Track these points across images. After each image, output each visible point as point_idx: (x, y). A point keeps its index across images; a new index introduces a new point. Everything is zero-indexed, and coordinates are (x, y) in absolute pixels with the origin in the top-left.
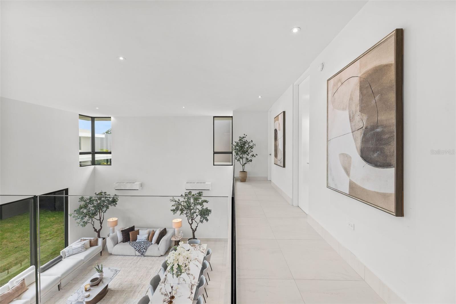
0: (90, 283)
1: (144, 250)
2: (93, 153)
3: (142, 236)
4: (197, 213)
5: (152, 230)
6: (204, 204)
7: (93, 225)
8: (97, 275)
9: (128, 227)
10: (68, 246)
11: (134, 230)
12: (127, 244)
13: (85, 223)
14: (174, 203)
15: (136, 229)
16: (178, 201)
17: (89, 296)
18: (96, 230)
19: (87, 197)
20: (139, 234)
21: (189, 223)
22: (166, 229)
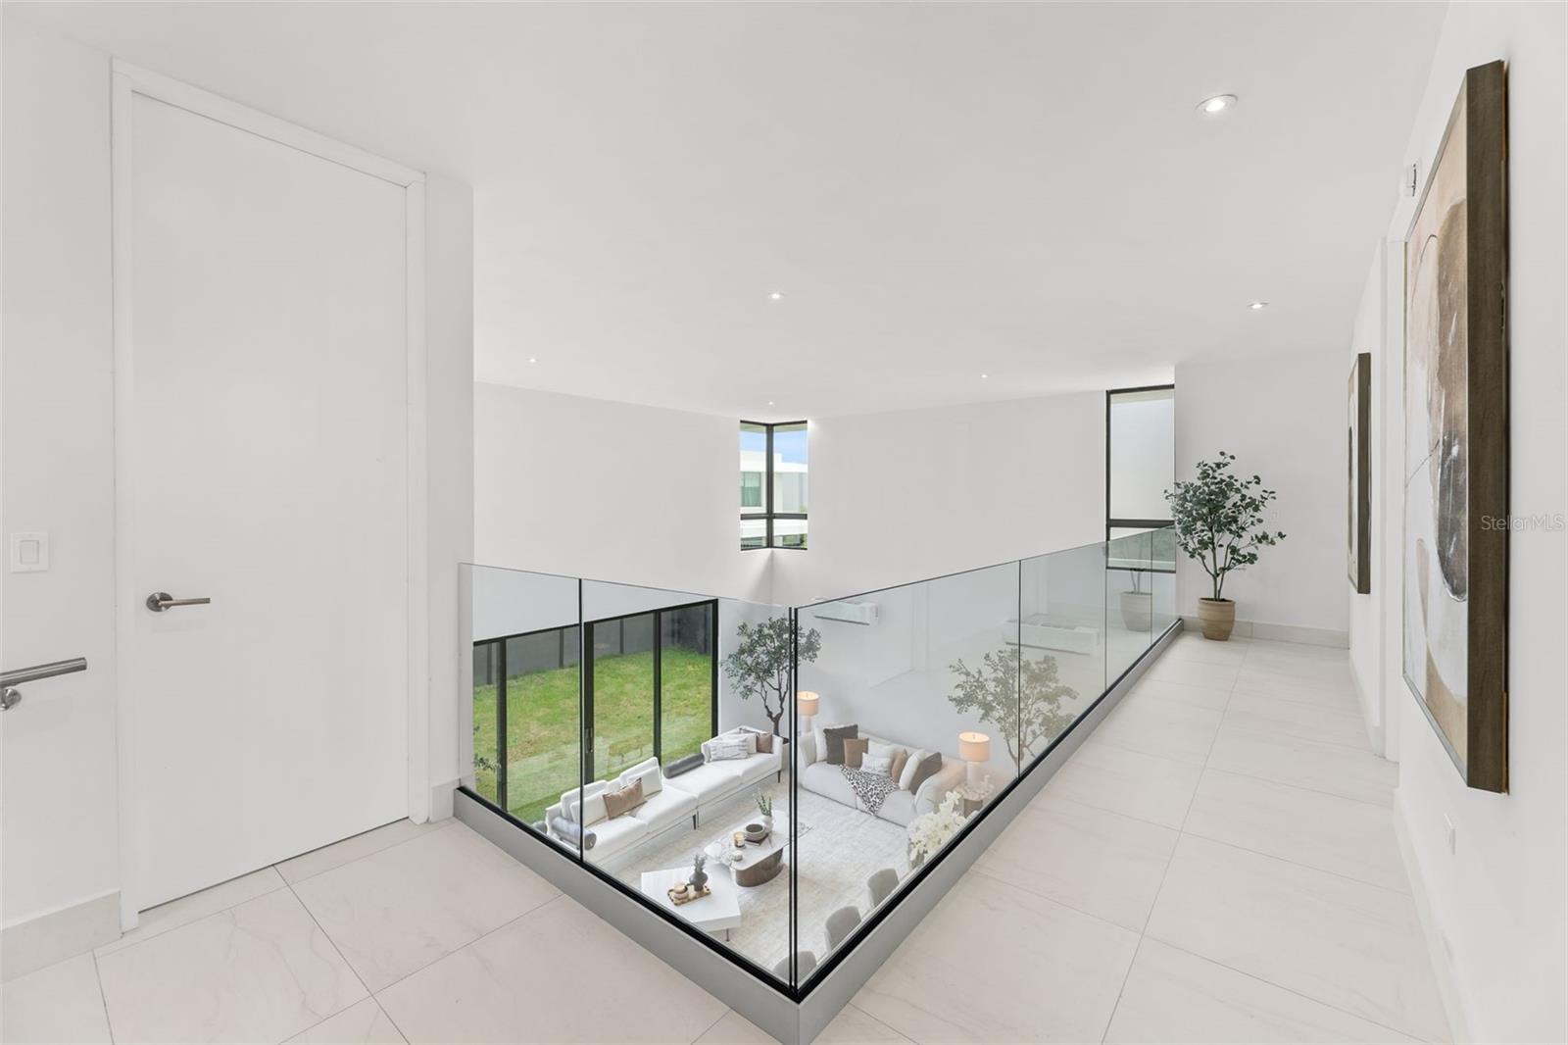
0: (746, 832)
1: (878, 800)
2: (770, 516)
3: (875, 760)
4: (1035, 727)
5: (901, 748)
6: (1063, 700)
7: (765, 700)
8: (759, 819)
9: (842, 726)
10: (717, 735)
11: (857, 737)
12: (836, 769)
13: (749, 690)
14: (963, 678)
15: (861, 735)
16: (977, 675)
17: (739, 859)
18: (770, 714)
19: (753, 627)
20: (867, 752)
21: (1009, 754)
22: (943, 757)
